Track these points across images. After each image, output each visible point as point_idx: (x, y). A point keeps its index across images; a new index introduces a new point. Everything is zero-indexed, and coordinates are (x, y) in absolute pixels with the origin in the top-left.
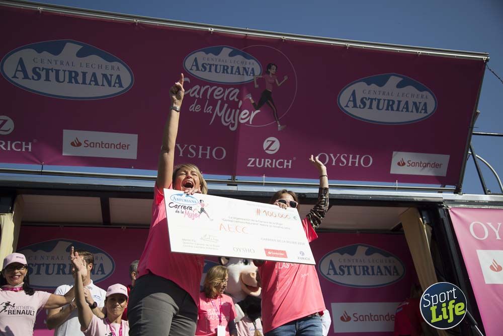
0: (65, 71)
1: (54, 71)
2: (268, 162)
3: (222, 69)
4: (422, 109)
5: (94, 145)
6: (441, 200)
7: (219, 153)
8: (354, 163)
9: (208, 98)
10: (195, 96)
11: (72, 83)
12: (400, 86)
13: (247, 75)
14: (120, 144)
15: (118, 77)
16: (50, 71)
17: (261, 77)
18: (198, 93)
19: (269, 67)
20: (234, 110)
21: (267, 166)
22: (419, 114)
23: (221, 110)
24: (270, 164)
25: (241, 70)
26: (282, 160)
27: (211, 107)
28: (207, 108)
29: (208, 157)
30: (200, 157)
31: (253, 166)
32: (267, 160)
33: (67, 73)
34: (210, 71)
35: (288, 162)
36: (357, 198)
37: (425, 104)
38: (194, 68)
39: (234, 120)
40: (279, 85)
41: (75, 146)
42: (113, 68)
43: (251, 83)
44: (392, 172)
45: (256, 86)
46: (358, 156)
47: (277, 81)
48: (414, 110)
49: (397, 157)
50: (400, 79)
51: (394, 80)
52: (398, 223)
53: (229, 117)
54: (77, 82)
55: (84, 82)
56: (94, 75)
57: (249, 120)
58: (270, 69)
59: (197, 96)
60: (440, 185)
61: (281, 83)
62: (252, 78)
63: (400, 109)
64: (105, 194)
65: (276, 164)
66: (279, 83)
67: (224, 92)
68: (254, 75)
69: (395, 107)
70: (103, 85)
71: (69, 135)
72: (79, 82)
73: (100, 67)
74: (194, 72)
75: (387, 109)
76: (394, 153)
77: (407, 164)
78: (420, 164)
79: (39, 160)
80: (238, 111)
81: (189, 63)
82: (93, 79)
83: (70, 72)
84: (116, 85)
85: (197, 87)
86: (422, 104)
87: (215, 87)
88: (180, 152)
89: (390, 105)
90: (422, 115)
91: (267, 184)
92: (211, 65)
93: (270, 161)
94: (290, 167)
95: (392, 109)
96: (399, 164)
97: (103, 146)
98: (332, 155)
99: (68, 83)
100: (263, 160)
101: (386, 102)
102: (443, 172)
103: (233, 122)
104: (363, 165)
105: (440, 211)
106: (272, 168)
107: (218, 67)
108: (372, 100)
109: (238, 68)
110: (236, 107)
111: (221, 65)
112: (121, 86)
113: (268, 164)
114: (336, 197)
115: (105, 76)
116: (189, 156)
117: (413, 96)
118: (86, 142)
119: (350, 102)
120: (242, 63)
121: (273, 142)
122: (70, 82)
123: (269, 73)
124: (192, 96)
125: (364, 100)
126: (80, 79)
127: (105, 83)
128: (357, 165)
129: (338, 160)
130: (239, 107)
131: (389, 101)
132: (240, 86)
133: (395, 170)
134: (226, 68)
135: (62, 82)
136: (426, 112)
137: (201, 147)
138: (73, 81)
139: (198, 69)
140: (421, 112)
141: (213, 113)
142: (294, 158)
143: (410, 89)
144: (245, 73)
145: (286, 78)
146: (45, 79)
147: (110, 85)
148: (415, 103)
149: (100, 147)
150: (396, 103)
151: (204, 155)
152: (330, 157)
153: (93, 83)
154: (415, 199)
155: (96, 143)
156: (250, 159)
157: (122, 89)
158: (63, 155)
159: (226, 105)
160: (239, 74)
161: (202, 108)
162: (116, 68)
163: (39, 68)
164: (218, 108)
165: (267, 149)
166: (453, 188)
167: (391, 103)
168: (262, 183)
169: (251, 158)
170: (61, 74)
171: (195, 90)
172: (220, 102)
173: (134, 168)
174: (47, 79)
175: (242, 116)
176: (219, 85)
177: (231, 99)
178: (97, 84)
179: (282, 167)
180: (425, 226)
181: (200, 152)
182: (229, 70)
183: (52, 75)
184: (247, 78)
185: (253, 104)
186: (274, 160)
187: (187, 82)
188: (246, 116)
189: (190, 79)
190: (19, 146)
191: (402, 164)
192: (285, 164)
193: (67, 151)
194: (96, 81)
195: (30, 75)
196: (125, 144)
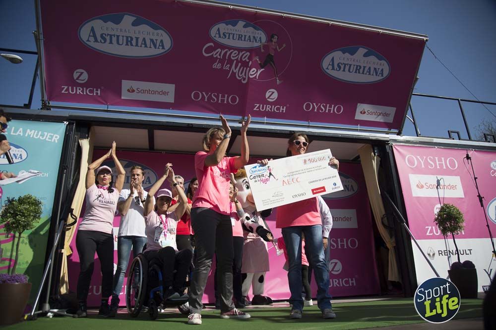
0: (123, 36)
1: (116, 36)
2: (269, 107)
3: (238, 37)
4: (380, 74)
5: (144, 91)
6: (388, 139)
7: (234, 100)
8: (330, 110)
9: (227, 58)
10: (217, 57)
11: (128, 45)
12: (365, 55)
13: (256, 42)
14: (162, 91)
15: (162, 41)
16: (113, 36)
17: (266, 44)
18: (220, 55)
19: (272, 37)
20: (245, 68)
22: (377, 77)
23: (236, 68)
25: (252, 38)
26: (279, 106)
27: (229, 65)
28: (226, 66)
29: (225, 102)
30: (220, 102)
31: (258, 110)
32: (268, 106)
33: (125, 38)
34: (229, 38)
35: (283, 108)
36: (331, 135)
37: (382, 70)
38: (217, 35)
39: (245, 76)
40: (279, 51)
41: (130, 91)
42: (158, 35)
43: (259, 48)
44: (356, 118)
45: (262, 51)
46: (333, 106)
47: (277, 47)
48: (374, 74)
49: (361, 107)
50: (366, 51)
51: (362, 51)
52: (357, 155)
53: (241, 74)
54: (132, 45)
55: (137, 45)
56: (144, 39)
57: (256, 76)
58: (273, 37)
59: (219, 57)
60: (387, 129)
61: (281, 49)
62: (260, 44)
63: (365, 73)
64: (151, 127)
65: (274, 109)
66: (279, 49)
67: (239, 54)
68: (261, 42)
69: (361, 71)
70: (150, 47)
71: (126, 84)
72: (133, 44)
73: (148, 33)
74: (217, 39)
75: (356, 72)
76: (359, 104)
77: (367, 113)
78: (375, 113)
79: (105, 102)
80: (248, 69)
81: (213, 32)
82: (143, 43)
83: (127, 37)
84: (160, 47)
85: (219, 50)
86: (380, 70)
87: (233, 50)
88: (205, 98)
89: (358, 69)
90: (379, 78)
91: (267, 124)
92: (229, 34)
93: (270, 107)
94: (284, 112)
95: (359, 73)
96: (361, 112)
97: (150, 92)
98: (315, 104)
99: (126, 45)
100: (265, 106)
101: (355, 66)
102: (390, 119)
103: (244, 77)
104: (336, 112)
105: (387, 147)
106: (271, 112)
107: (235, 35)
108: (345, 65)
109: (250, 37)
110: (247, 66)
111: (237, 34)
112: (163, 48)
113: (269, 109)
114: (316, 134)
115: (152, 40)
116: (212, 101)
117: (374, 63)
118: (138, 89)
119: (330, 66)
120: (253, 33)
121: (273, 93)
122: (127, 44)
123: (272, 41)
124: (215, 56)
125: (340, 64)
126: (134, 42)
127: (152, 46)
128: (332, 112)
129: (319, 108)
130: (250, 65)
131: (357, 66)
132: (251, 50)
133: (358, 116)
134: (240, 36)
135: (121, 45)
136: (382, 76)
137: (220, 95)
138: (129, 44)
139: (220, 37)
140: (379, 76)
141: (230, 69)
142: (288, 105)
143: (373, 59)
144: (254, 41)
145: (284, 45)
146: (109, 42)
147: (156, 48)
148: (375, 69)
150: (362, 68)
151: (223, 101)
152: (313, 105)
153: (144, 46)
154: (371, 138)
157: (164, 50)
158: (122, 98)
159: (240, 64)
160: (250, 41)
161: (222, 65)
162: (160, 35)
163: (105, 34)
164: (233, 66)
165: (268, 98)
166: (396, 131)
167: (358, 68)
168: (264, 122)
169: (256, 104)
170: (121, 38)
171: (217, 53)
172: (235, 61)
173: (172, 109)
174: (111, 42)
175: (251, 72)
176: (235, 49)
177: (243, 60)
178: (146, 46)
179: (278, 111)
180: (376, 158)
181: (220, 98)
182: (243, 38)
183: (114, 39)
184: (256, 45)
185: (260, 64)
186: (273, 106)
187: (211, 46)
188: (254, 73)
189: (214, 43)
190: (91, 91)
191: (363, 113)
192: (281, 109)
193: (125, 96)
194: (145, 44)
195: (99, 39)
196: (167, 91)
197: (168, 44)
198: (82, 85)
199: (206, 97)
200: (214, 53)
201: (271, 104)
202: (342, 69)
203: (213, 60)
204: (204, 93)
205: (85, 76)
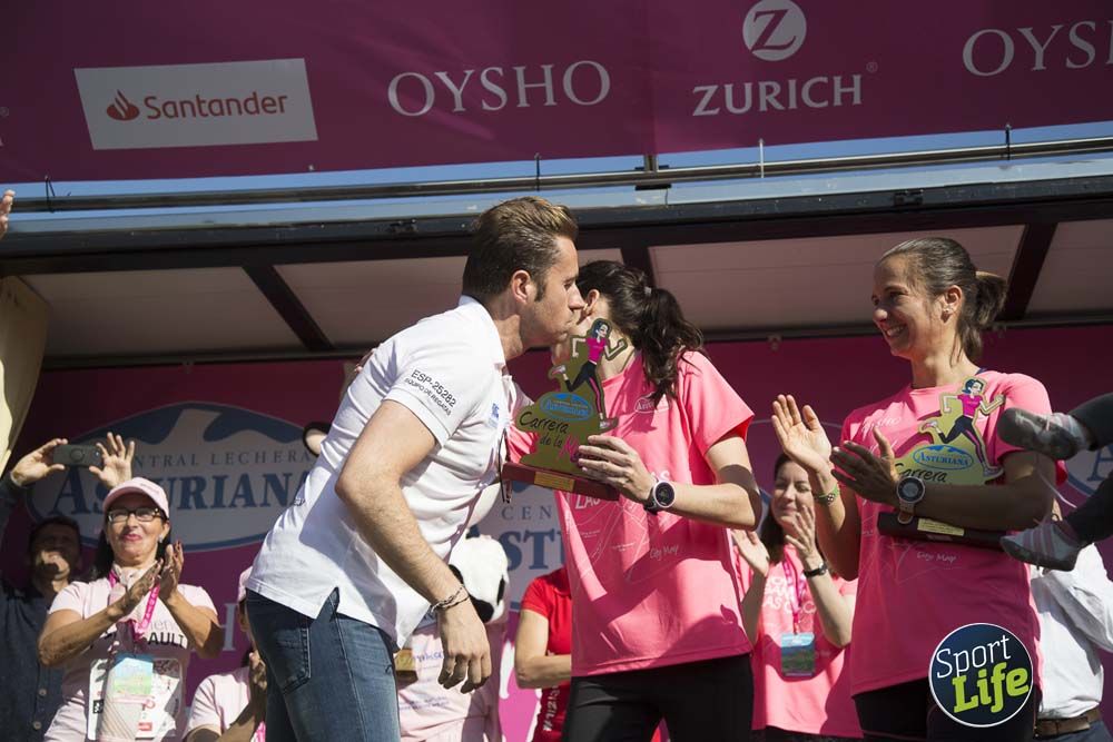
5: (175, 109)
7: (587, 83)
14: (255, 98)
21: (769, 105)
24: (776, 98)
26: (824, 79)
29: (550, 101)
30: (523, 103)
31: (715, 112)
32: (762, 86)
35: (847, 83)
65: (801, 94)
79: (34, 168)
88: (451, 96)
91: (772, 171)
93: (777, 88)
94: (857, 100)
97: (205, 109)
98: (1027, 33)
100: (748, 87)
106: (787, 110)
113: (771, 98)
116: (486, 106)
118: (150, 102)
129: (1060, 49)
137: (520, 71)
142: (872, 66)
149: (194, 115)
151: (536, 96)
152: (1020, 42)
155: (182, 103)
156: (697, 89)
158: (96, 145)
168: (757, 169)
169: (700, 85)
173: (318, 170)
179: (825, 104)
181: (522, 87)
186: (792, 84)
192: (838, 90)
196: (277, 94)
199: (457, 93)
204: (442, 76)
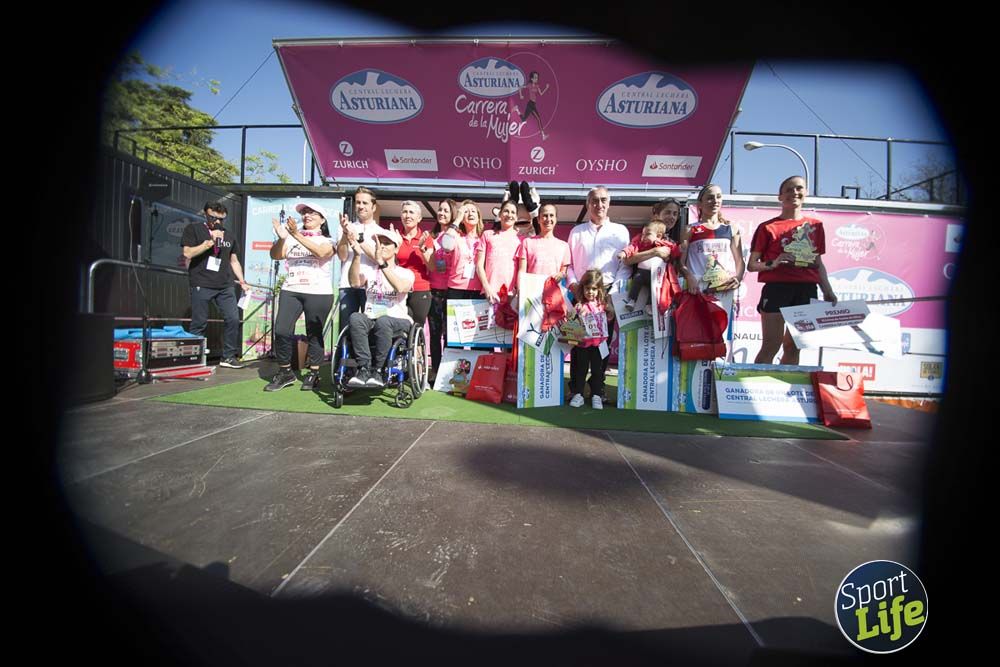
0: (373, 99)
1: (366, 100)
2: (536, 169)
3: (491, 83)
4: (681, 110)
7: (496, 163)
8: (609, 168)
9: (482, 113)
10: (471, 112)
12: (660, 85)
13: (513, 86)
14: (424, 159)
15: (411, 99)
16: (363, 100)
17: (525, 87)
18: (474, 110)
19: (532, 76)
20: (504, 123)
21: (535, 173)
22: (677, 115)
23: (494, 124)
25: (507, 82)
27: (486, 121)
28: (482, 123)
29: (488, 167)
31: (524, 173)
32: (534, 168)
33: (375, 101)
34: (481, 85)
35: (552, 169)
37: (685, 104)
38: (468, 84)
39: (505, 132)
40: (542, 94)
41: (394, 162)
44: (644, 174)
45: (522, 97)
46: (614, 161)
47: (539, 90)
48: (673, 111)
49: (651, 159)
50: (662, 77)
51: (655, 78)
53: (501, 130)
54: (383, 108)
55: (388, 108)
56: (394, 99)
57: (518, 131)
58: (533, 78)
59: (474, 112)
61: (544, 92)
62: (518, 89)
63: (659, 111)
65: (542, 171)
66: (542, 92)
67: (495, 106)
68: (518, 86)
70: (402, 109)
71: (389, 154)
72: (385, 107)
73: (396, 92)
74: (469, 89)
75: (645, 112)
76: (648, 156)
77: (659, 167)
78: (672, 167)
80: (508, 123)
81: (463, 79)
82: (394, 104)
83: (377, 99)
84: (411, 107)
85: (473, 103)
86: (681, 105)
87: (487, 101)
89: (648, 107)
90: (681, 116)
92: (481, 79)
94: (554, 173)
95: (650, 112)
96: (651, 167)
99: (377, 109)
100: (531, 168)
101: (645, 104)
102: (693, 174)
103: (504, 134)
104: (617, 169)
107: (487, 81)
108: (630, 103)
109: (504, 80)
110: (506, 120)
111: (489, 79)
112: (415, 108)
115: (401, 99)
116: (474, 167)
117: (672, 96)
118: (402, 159)
119: (609, 107)
120: (507, 74)
121: (539, 151)
122: (379, 108)
123: (531, 82)
124: (469, 112)
125: (623, 103)
126: (385, 105)
127: (403, 106)
128: (612, 169)
129: (596, 166)
130: (509, 119)
131: (648, 103)
132: (506, 98)
133: (647, 172)
134: (494, 81)
135: (373, 109)
136: (685, 112)
137: (482, 159)
138: (381, 107)
139: (471, 85)
140: (679, 113)
141: (488, 127)
142: (557, 166)
143: (671, 89)
144: (511, 85)
145: (548, 86)
146: (361, 107)
147: (407, 108)
148: (674, 104)
149: (411, 163)
150: (655, 104)
152: (588, 163)
153: (394, 107)
157: (416, 111)
158: (389, 169)
159: (498, 119)
160: (506, 86)
161: (479, 123)
162: (408, 91)
163: (356, 99)
164: (491, 122)
165: (534, 158)
167: (649, 105)
169: (521, 167)
170: (370, 100)
172: (492, 116)
174: (363, 108)
175: (512, 128)
176: (489, 99)
177: (501, 112)
178: (397, 108)
179: (547, 174)
181: (482, 163)
182: (497, 83)
183: (365, 103)
184: (513, 90)
185: (521, 116)
186: (540, 168)
187: (463, 99)
188: (515, 128)
189: (466, 94)
190: (360, 164)
191: (654, 167)
192: (550, 171)
193: (391, 167)
194: (396, 105)
195: (351, 105)
196: (428, 159)
197: (418, 102)
198: (349, 158)
199: (468, 162)
200: (468, 107)
201: (538, 165)
202: (626, 109)
203: (468, 116)
204: (465, 158)
205: (350, 150)
